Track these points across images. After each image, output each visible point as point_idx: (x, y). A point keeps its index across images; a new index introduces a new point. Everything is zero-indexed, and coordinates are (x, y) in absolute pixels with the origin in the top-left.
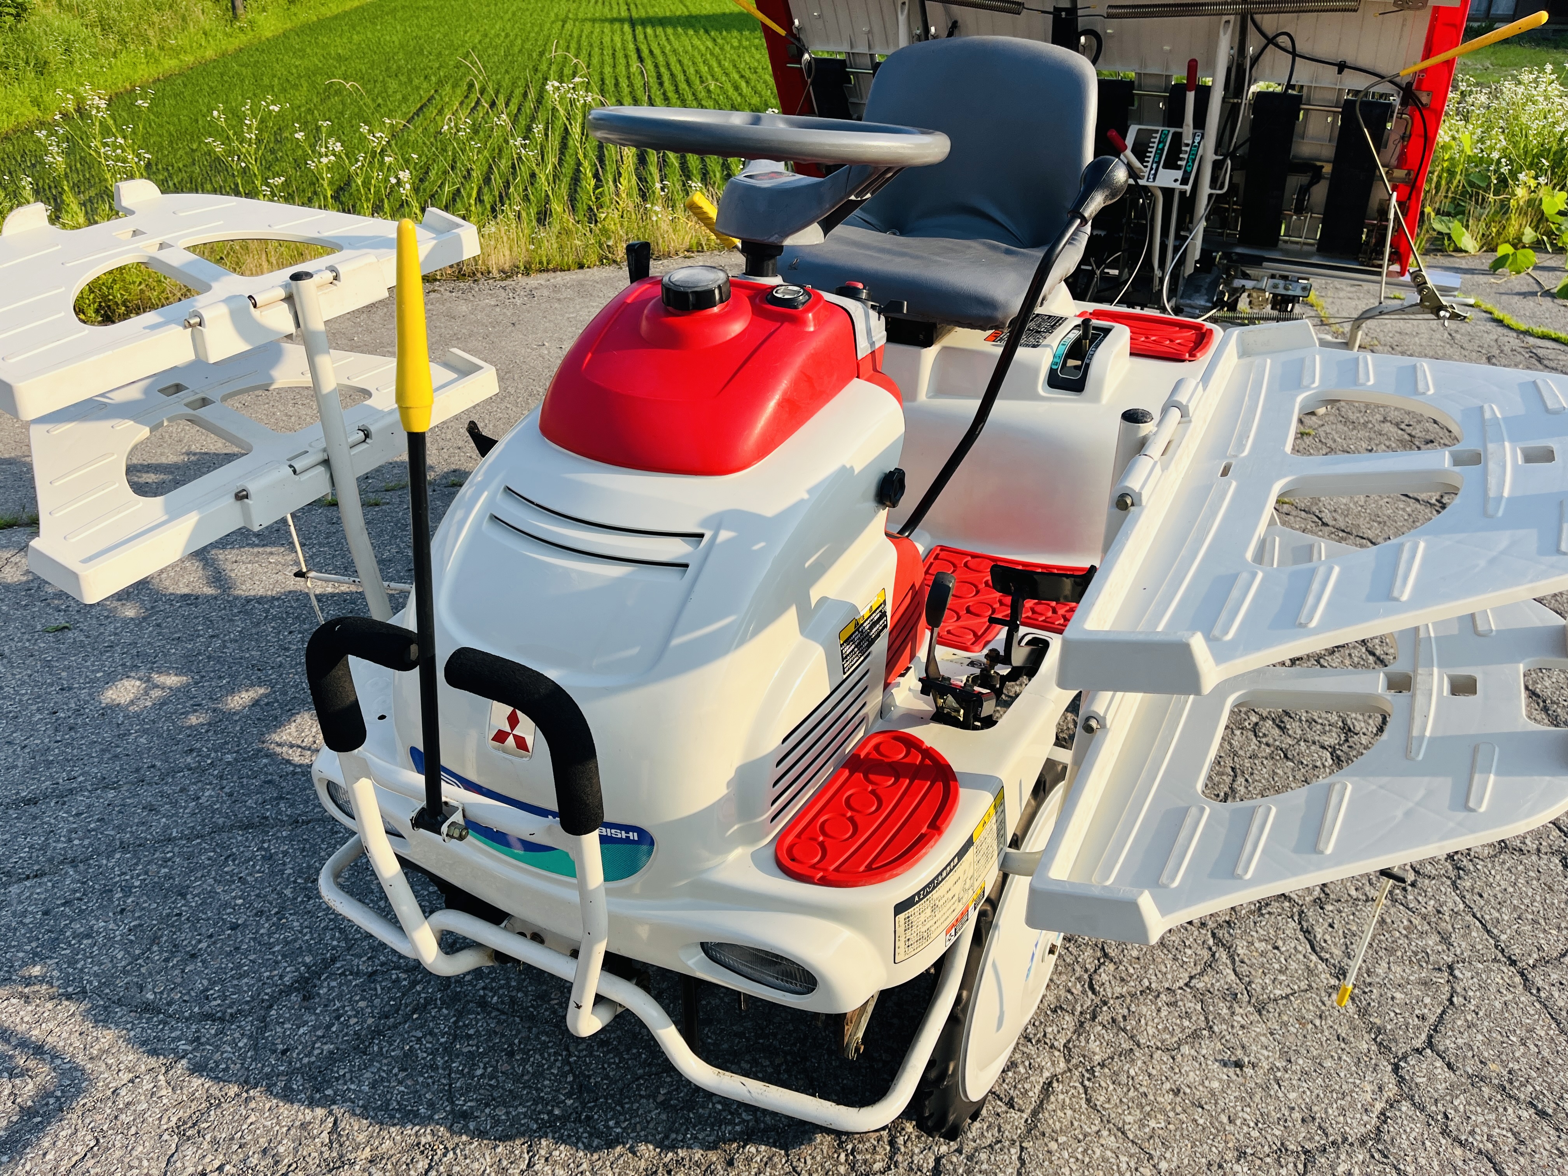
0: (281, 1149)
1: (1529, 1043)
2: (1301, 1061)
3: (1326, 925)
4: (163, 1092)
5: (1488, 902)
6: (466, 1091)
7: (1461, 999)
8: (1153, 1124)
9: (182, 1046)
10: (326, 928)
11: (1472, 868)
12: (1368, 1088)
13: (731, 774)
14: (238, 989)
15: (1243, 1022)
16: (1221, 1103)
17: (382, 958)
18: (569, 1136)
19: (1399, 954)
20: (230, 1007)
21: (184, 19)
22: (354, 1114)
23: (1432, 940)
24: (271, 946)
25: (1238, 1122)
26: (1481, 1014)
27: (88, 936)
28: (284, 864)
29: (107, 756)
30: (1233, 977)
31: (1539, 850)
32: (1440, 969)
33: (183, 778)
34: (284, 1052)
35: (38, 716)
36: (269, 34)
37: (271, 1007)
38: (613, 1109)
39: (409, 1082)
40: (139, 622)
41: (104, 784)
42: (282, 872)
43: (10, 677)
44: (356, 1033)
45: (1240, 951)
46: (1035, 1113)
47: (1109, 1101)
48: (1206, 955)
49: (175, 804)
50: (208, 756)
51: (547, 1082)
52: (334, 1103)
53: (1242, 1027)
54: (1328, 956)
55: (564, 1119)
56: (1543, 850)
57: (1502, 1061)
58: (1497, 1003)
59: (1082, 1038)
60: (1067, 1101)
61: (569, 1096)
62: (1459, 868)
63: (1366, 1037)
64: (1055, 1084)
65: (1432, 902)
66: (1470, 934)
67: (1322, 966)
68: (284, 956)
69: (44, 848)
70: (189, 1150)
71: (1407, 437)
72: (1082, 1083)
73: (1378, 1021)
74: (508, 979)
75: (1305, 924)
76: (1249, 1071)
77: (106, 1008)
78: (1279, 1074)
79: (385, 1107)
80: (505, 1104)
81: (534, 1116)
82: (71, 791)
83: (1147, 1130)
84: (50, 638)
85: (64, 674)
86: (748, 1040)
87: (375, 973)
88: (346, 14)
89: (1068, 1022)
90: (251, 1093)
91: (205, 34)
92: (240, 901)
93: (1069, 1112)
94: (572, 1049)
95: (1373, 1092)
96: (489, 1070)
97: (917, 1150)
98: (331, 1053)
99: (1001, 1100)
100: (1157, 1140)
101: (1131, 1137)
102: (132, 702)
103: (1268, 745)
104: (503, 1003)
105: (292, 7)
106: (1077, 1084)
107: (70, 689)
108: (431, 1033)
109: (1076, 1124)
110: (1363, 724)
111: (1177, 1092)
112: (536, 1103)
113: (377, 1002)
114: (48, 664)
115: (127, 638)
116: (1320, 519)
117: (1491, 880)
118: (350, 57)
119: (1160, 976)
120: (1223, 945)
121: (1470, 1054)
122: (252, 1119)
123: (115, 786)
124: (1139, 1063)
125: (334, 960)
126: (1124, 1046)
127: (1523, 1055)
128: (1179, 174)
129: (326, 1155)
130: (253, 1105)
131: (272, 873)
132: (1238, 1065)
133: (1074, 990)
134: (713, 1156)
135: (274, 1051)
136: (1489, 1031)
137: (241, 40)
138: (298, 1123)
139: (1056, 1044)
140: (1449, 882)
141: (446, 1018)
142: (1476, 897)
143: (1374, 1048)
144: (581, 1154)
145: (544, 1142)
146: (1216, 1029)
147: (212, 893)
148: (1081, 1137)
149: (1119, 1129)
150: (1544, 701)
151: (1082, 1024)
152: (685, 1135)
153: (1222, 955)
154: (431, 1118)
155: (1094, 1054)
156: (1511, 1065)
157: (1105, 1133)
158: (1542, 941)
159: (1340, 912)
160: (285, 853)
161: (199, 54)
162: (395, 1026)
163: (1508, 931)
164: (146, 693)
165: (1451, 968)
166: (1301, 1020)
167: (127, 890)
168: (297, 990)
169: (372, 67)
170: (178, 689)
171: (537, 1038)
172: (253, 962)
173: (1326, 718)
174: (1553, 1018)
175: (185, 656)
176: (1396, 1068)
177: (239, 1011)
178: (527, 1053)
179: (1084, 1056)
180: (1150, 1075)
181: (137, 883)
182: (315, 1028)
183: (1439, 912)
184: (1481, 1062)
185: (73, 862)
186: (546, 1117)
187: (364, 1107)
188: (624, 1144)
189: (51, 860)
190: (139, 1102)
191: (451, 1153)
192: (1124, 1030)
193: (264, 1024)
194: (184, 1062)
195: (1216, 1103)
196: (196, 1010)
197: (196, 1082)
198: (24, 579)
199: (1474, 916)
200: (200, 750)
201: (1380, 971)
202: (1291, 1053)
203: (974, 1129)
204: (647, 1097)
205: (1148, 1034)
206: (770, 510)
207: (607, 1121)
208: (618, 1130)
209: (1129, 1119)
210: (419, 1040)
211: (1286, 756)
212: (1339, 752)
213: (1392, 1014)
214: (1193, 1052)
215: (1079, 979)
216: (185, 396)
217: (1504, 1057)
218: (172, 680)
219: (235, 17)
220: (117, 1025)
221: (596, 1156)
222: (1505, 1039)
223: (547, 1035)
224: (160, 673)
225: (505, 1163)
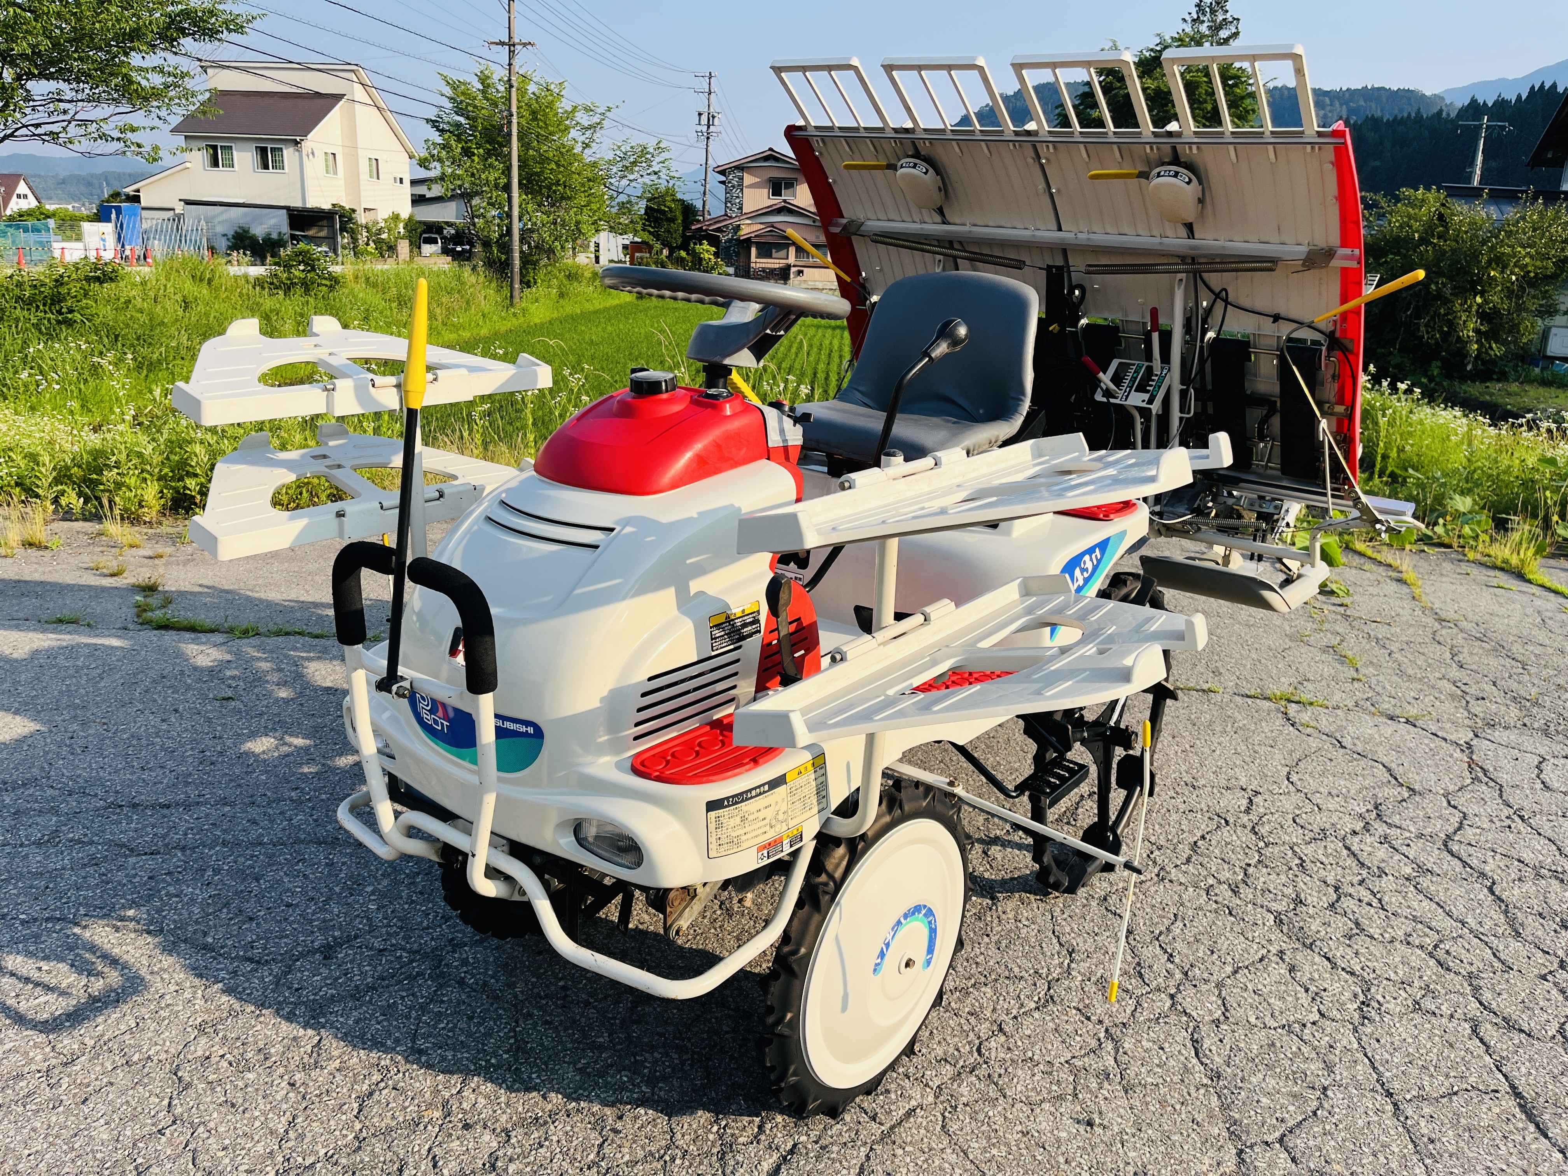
0: (273, 1050)
1: (1379, 1155)
2: (1150, 1132)
3: (1217, 1039)
4: (198, 1001)
5: (1384, 1046)
6: (426, 1037)
7: (1326, 1114)
8: (994, 1151)
9: (223, 974)
10: (358, 916)
11: (1377, 1019)
12: (1207, 1161)
13: (605, 693)
14: (277, 945)
15: (1108, 1095)
16: (1063, 1149)
17: (394, 941)
18: (497, 1078)
19: (1278, 1070)
20: (267, 955)
21: (468, 303)
22: (336, 1037)
23: (1315, 1067)
24: (311, 921)
25: (1073, 1164)
26: (1341, 1126)
27: (177, 896)
28: (341, 870)
29: (233, 784)
30: (1112, 1062)
31: (1452, 1016)
32: (1313, 1088)
33: (285, 806)
34: (297, 990)
35: (190, 753)
36: (537, 321)
37: (298, 960)
38: (538, 1066)
39: (385, 1024)
40: (286, 701)
41: (224, 801)
42: (337, 875)
43: (177, 725)
44: (356, 986)
45: (1126, 1045)
46: (892, 1128)
47: (962, 1130)
48: (1094, 1043)
49: (272, 821)
50: (308, 794)
51: (492, 1041)
52: (323, 1027)
53: (1106, 1099)
54: (1208, 1062)
55: (497, 1067)
56: (1457, 1016)
57: (1347, 1164)
58: (1360, 1122)
59: (955, 1084)
60: (924, 1124)
61: (506, 1052)
62: (1364, 1018)
63: (1221, 1125)
64: (918, 1110)
65: (1327, 1038)
66: (1355, 1067)
67: (1199, 1067)
68: (319, 929)
69: (164, 837)
70: (203, 1040)
71: (1459, 692)
72: (943, 1115)
73: (1237, 1116)
74: (487, 969)
75: (1196, 1036)
76: (1098, 1130)
77: (174, 943)
78: (1125, 1137)
79: (362, 1037)
80: (454, 1050)
81: (475, 1061)
82: (198, 803)
83: (988, 1155)
84: (217, 703)
85: (219, 728)
86: (666, 1039)
87: (385, 950)
88: (606, 309)
89: (948, 1071)
90: (263, 1012)
91: (484, 316)
92: (298, 890)
93: (923, 1131)
94: (521, 1022)
95: (1211, 1165)
96: (450, 1025)
97: (779, 1135)
98: (333, 996)
99: (866, 1113)
100: (994, 1163)
101: (971, 1157)
102: (264, 752)
103: (1216, 902)
104: (477, 984)
105: (561, 301)
106: (938, 1114)
107: (220, 738)
108: (413, 995)
109: (925, 1140)
110: (1315, 899)
111: (1025, 1134)
112: (478, 1052)
113: (379, 968)
114: (209, 721)
115: (275, 710)
116: (1339, 742)
117: (1393, 1030)
118: (601, 343)
119: (1044, 1051)
120: (1113, 1039)
121: (1318, 1154)
122: (258, 1028)
123: (232, 804)
124: (1000, 1108)
125: (356, 936)
126: (991, 1094)
127: (1370, 1163)
128: (1146, 396)
129: (305, 1061)
130: (262, 1019)
131: (330, 875)
132: (1090, 1124)
133: (962, 1050)
134: (608, 1111)
135: (289, 988)
136: (1344, 1140)
137: (511, 323)
138: (291, 1036)
139: (930, 1083)
140: (1351, 1027)
141: (429, 987)
142: (1373, 1042)
143: (1225, 1134)
144: (503, 1091)
145: (476, 1079)
146: (1080, 1096)
147: (280, 882)
148: (926, 1150)
149: (963, 1151)
150: (1507, 906)
151: (959, 1074)
152: (590, 1093)
153: (1109, 1046)
154: (394, 1049)
155: (962, 1096)
156: (1354, 1168)
157: (949, 1151)
158: (1425, 1083)
159: (1233, 1031)
160: (344, 864)
161: (475, 331)
162: (387, 987)
163: (1395, 1071)
164: (277, 748)
165: (1325, 1089)
166: (1163, 1103)
167: (217, 871)
168: (322, 952)
169: (618, 351)
170: (301, 748)
171: (496, 1010)
172: (295, 929)
173: (1281, 890)
174: (1412, 1141)
175: (313, 727)
176: (1240, 1152)
177: (273, 960)
178: (484, 1020)
179: (952, 1096)
180: (1005, 1118)
181: (226, 868)
182: (326, 978)
183: (1331, 1047)
184: (1326, 1162)
185: (183, 849)
186: (484, 1063)
187: (346, 1034)
188: (539, 1091)
189: (167, 845)
190: (177, 1005)
191: (401, 1075)
192: (996, 1084)
193: (289, 970)
194: (220, 985)
195: (1059, 1147)
196: (241, 953)
197: (225, 998)
198: (211, 664)
199: (1365, 1055)
200: (303, 789)
201: (1254, 1080)
202: (1144, 1124)
203: (834, 1129)
204: (569, 1063)
205: (1016, 1090)
206: (665, 519)
207: (532, 1073)
208: (538, 1081)
209: (976, 1145)
210: (402, 998)
211: (1230, 913)
212: (1283, 917)
213: (1252, 1113)
214: (1052, 1109)
215: (969, 1043)
216: (327, 462)
217: (1350, 1162)
218: (299, 741)
219: (512, 304)
220: (178, 954)
221: (514, 1095)
222: (1357, 1149)
223: (504, 1009)
224: (291, 735)
225: (440, 1087)
